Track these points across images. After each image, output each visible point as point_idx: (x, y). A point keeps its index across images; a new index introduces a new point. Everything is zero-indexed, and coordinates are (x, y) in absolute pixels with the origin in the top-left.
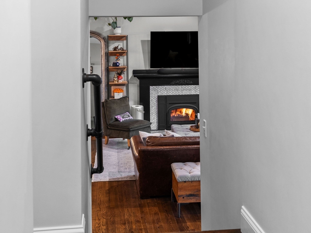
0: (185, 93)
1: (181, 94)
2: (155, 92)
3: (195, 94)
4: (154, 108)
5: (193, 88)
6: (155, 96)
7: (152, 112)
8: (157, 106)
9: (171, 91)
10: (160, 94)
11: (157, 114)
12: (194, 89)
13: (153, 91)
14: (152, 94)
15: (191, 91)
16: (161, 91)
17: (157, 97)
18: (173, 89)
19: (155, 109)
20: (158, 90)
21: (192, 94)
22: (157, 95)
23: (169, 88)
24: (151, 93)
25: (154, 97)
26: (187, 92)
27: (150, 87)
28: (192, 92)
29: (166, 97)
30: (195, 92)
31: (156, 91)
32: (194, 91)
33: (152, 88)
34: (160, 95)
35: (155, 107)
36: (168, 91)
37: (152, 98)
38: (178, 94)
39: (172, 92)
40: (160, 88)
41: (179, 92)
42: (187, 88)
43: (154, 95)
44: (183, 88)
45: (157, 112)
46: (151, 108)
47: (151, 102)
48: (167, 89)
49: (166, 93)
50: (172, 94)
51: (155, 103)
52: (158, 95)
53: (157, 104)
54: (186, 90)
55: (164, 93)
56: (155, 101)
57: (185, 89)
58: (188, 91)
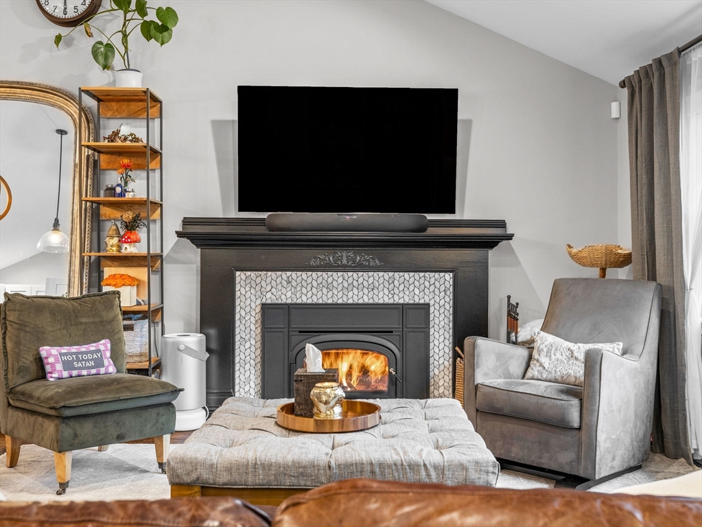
1: (340, 301)
2: (253, 291)
3: (391, 301)
4: (248, 345)
5: (381, 280)
6: (253, 305)
7: (243, 357)
8: (259, 338)
9: (309, 289)
10: (270, 298)
11: (259, 365)
12: (387, 285)
13: (248, 289)
14: (243, 299)
15: (376, 291)
16: (273, 290)
17: (258, 309)
18: (315, 284)
19: (253, 349)
20: (263, 284)
21: (381, 301)
22: (259, 302)
23: (300, 278)
24: (238, 294)
25: (248, 309)
26: (361, 294)
27: (238, 273)
28: (381, 294)
29: (288, 308)
30: (390, 296)
31: (258, 288)
32: (386, 291)
33: (243, 277)
34: (269, 301)
35: (253, 342)
36: (298, 289)
37: (243, 313)
38: (330, 301)
39: (309, 295)
40: (269, 279)
41: (336, 292)
42: (361, 280)
43: (248, 302)
44: (350, 280)
45: (259, 359)
46: (237, 344)
47: (237, 323)
48: (294, 284)
49: (289, 294)
50: (310, 301)
51: (253, 327)
52: (264, 301)
53: (259, 330)
54: (361, 287)
55: (283, 297)
56: (253, 320)
57: (355, 283)
58: (366, 291)
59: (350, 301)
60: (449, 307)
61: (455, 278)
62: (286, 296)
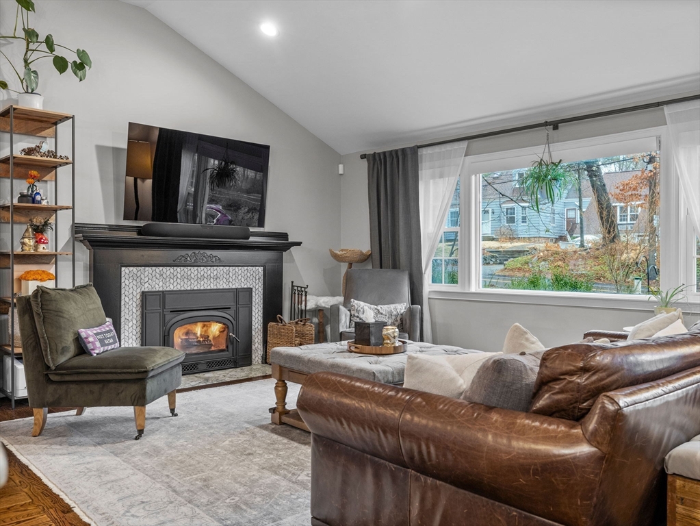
0: (206, 285)
1: (196, 288)
2: (134, 282)
3: (227, 287)
4: (130, 324)
5: (222, 272)
6: (135, 293)
7: (127, 334)
8: (139, 318)
9: (175, 280)
10: (147, 288)
11: (139, 339)
12: (225, 276)
13: (131, 281)
14: (127, 289)
15: (218, 280)
16: (150, 281)
17: (138, 296)
18: (179, 276)
19: (134, 327)
20: (142, 276)
21: (221, 287)
22: (139, 290)
23: (169, 272)
24: (123, 285)
25: (131, 296)
26: (209, 282)
27: (123, 269)
28: (221, 282)
29: (163, 295)
30: (227, 283)
31: (138, 280)
32: (225, 280)
33: (127, 271)
34: (146, 290)
35: (135, 322)
36: (168, 280)
37: (127, 299)
38: (189, 288)
39: (175, 284)
40: (147, 273)
41: (193, 282)
42: (209, 272)
43: (131, 291)
44: (202, 273)
45: (139, 335)
46: (122, 324)
47: (123, 308)
48: (164, 276)
49: (161, 284)
50: (175, 289)
51: (134, 310)
52: (143, 289)
53: (139, 313)
54: (209, 278)
55: (157, 286)
56: (134, 305)
57: (206, 275)
58: (212, 280)
59: (202, 288)
60: (261, 290)
61: (264, 271)
62: (159, 286)
